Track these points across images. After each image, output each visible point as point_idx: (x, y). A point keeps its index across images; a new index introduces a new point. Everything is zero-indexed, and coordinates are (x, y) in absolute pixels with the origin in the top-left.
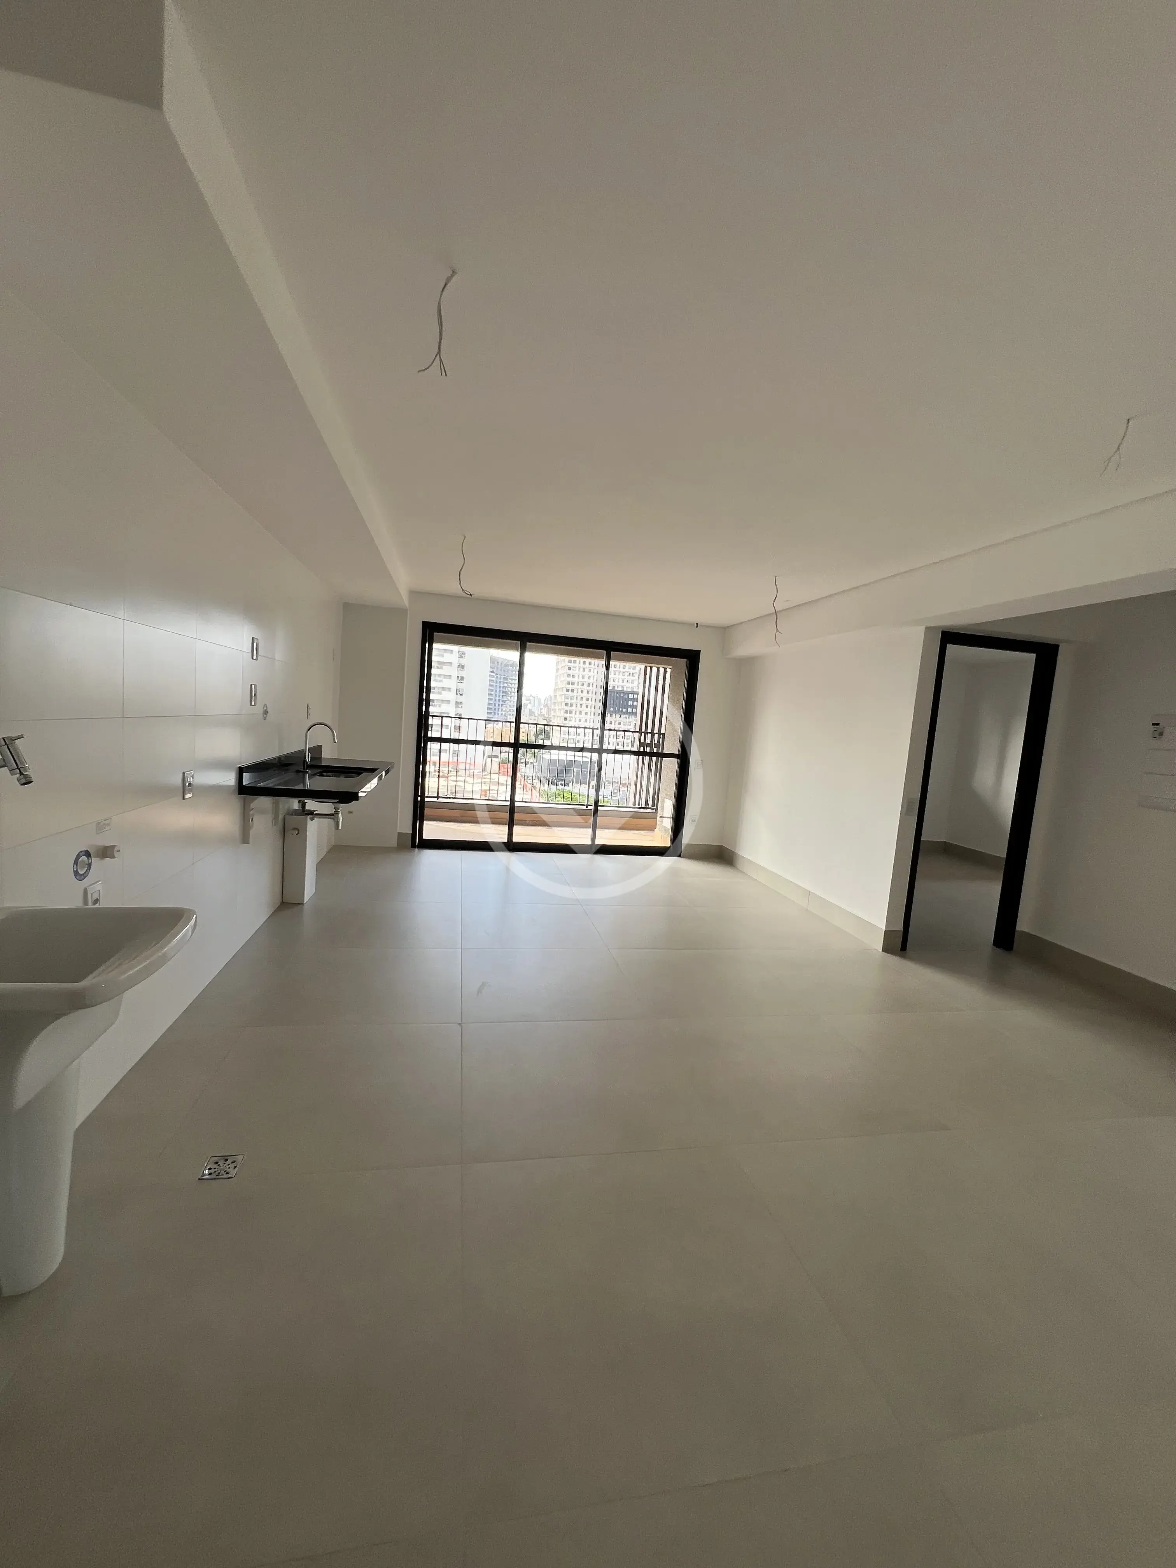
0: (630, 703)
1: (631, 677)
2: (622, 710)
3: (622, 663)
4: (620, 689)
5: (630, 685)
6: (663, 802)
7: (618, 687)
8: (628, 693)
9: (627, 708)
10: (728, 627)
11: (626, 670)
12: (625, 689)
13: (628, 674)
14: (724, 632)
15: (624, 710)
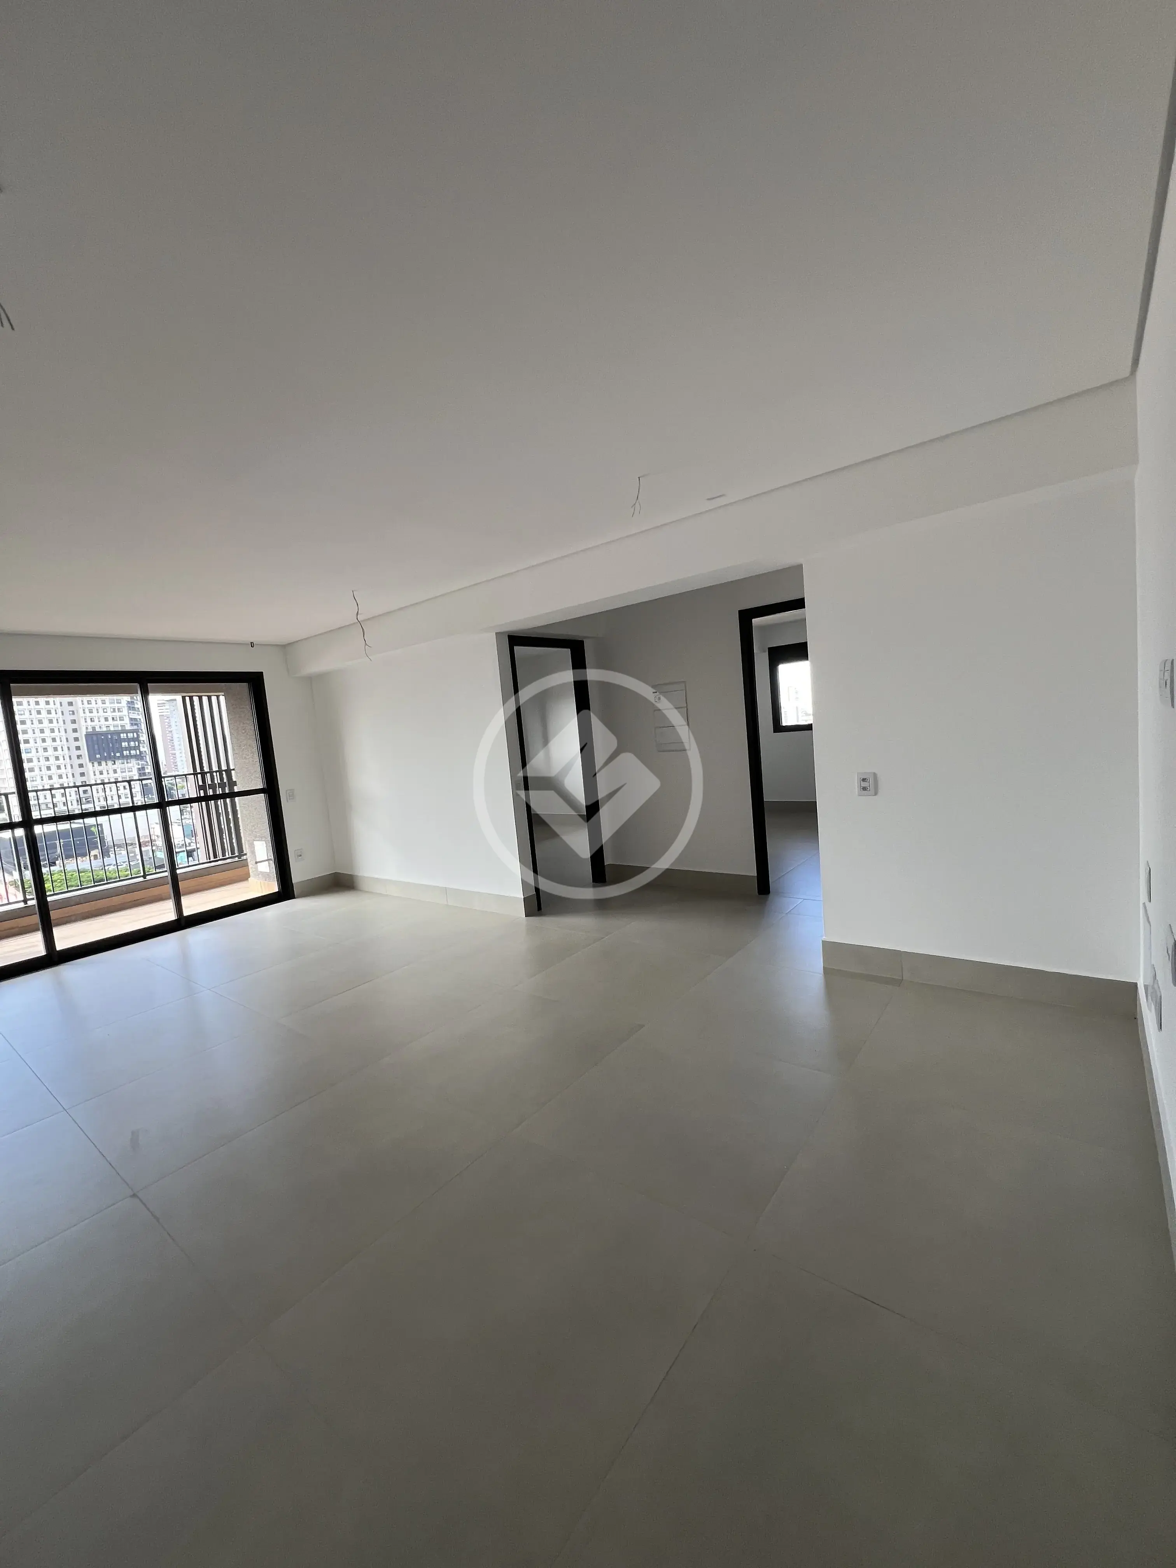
0: (124, 744)
1: (117, 714)
2: (115, 755)
3: (99, 697)
4: (104, 729)
5: (119, 723)
6: (252, 846)
7: (100, 727)
8: (118, 733)
9: (121, 750)
10: (289, 644)
11: (108, 704)
12: (112, 729)
13: (112, 710)
14: (285, 648)
15: (118, 755)
